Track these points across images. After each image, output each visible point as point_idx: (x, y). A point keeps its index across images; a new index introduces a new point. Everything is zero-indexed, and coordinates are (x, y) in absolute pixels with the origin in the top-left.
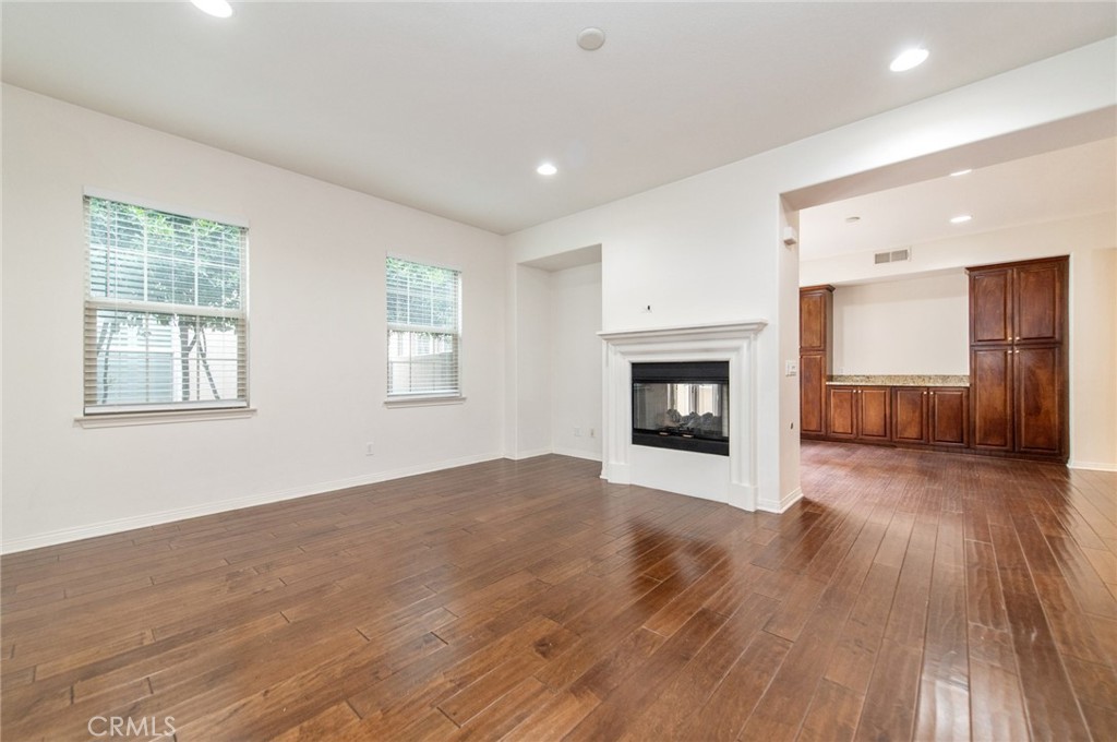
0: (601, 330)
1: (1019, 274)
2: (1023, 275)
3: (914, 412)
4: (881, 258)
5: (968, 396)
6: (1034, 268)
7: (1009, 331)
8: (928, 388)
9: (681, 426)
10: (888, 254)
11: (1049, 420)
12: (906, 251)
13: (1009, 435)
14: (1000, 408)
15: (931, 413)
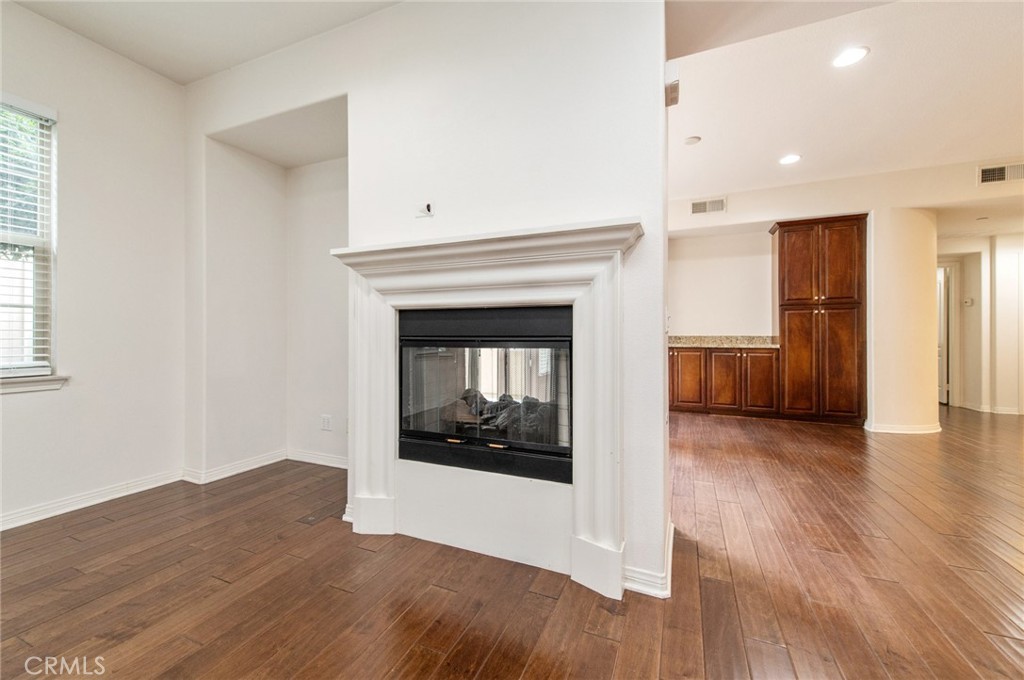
0: (347, 246)
1: (823, 231)
2: (827, 231)
3: (728, 376)
4: (698, 208)
5: (778, 359)
6: (837, 226)
7: (814, 290)
8: (741, 350)
9: (486, 421)
10: (705, 204)
11: (850, 383)
12: (722, 201)
13: (814, 398)
14: (807, 371)
15: (743, 377)
